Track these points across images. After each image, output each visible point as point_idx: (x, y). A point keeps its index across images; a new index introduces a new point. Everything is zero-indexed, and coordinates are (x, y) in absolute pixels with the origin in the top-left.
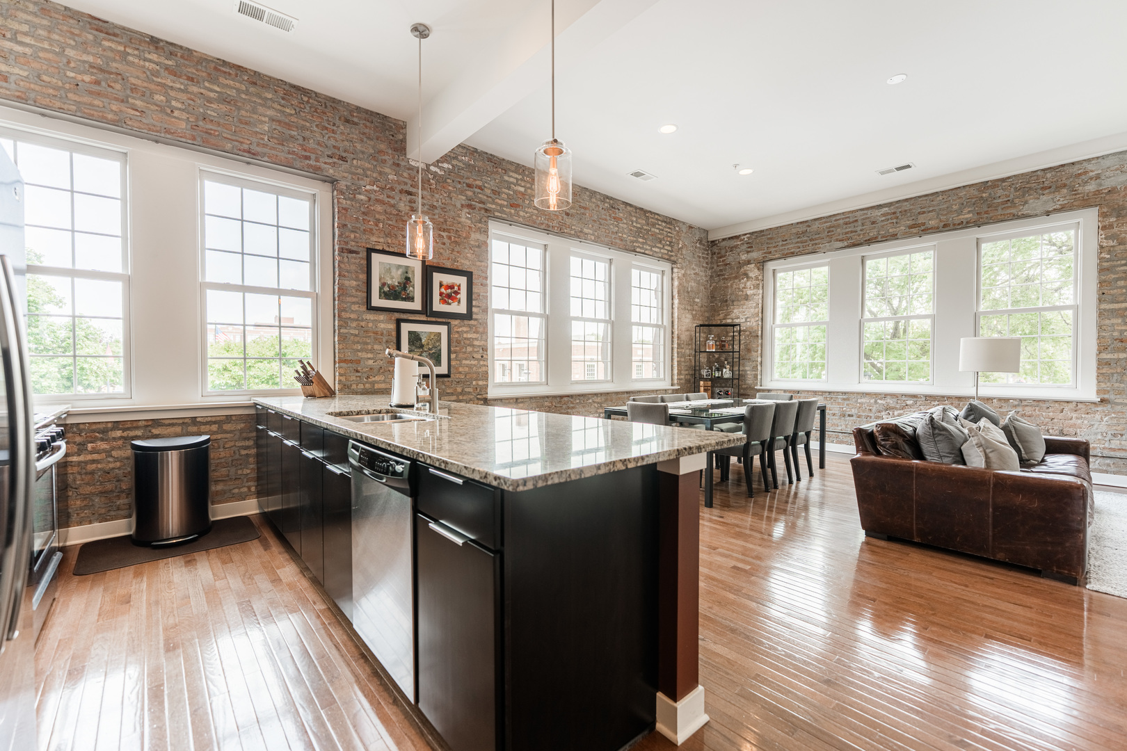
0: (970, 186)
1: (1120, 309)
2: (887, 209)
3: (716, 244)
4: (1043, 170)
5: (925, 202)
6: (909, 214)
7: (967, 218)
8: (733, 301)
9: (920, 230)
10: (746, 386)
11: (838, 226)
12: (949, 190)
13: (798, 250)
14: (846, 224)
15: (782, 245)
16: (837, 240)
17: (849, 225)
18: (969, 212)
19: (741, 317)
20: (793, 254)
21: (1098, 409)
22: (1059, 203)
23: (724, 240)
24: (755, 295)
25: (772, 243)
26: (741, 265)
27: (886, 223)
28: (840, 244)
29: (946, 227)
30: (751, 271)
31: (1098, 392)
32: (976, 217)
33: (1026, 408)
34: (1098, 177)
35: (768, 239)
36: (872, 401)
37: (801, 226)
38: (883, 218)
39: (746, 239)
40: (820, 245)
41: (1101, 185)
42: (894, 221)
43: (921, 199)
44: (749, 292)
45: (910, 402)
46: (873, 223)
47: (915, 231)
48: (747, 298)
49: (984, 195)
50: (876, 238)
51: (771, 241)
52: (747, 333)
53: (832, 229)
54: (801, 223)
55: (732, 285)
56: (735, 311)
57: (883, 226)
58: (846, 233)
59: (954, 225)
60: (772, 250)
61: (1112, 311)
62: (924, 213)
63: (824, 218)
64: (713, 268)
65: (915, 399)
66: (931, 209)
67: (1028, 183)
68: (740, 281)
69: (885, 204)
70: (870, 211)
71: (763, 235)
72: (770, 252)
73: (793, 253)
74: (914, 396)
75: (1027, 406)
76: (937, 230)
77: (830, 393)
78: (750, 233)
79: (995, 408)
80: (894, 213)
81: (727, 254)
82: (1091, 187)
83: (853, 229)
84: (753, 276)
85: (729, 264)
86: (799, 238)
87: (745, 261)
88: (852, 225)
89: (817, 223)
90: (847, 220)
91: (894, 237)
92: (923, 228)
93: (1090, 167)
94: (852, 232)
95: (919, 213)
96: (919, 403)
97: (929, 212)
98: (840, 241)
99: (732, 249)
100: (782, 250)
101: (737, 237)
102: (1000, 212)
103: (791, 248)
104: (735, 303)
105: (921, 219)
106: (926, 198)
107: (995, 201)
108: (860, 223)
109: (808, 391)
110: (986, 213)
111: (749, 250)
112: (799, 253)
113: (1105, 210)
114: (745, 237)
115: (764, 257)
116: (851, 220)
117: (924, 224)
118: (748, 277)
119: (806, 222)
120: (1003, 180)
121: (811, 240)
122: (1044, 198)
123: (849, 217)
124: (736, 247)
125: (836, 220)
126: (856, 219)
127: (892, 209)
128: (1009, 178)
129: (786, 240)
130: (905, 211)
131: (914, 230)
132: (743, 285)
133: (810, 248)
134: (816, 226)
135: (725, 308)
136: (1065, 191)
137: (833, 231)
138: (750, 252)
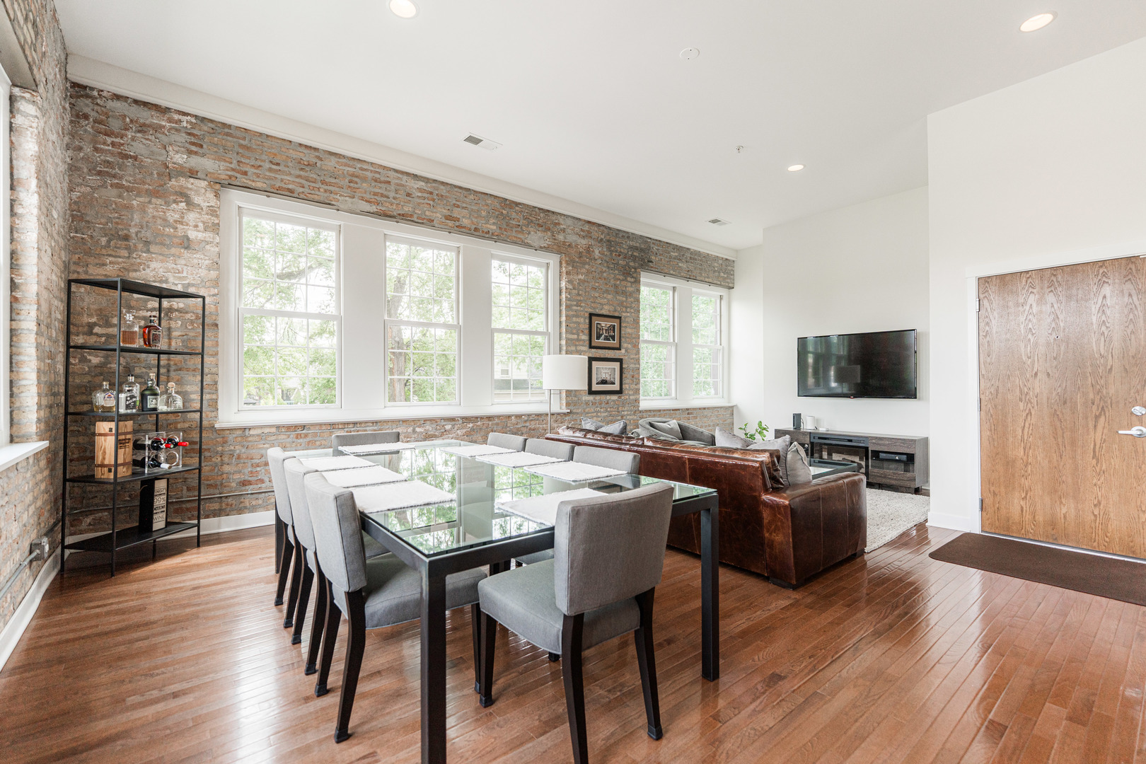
0: (496, 197)
1: (574, 339)
2: (423, 184)
3: (93, 98)
4: (539, 209)
5: (459, 194)
6: (445, 202)
7: (492, 230)
8: (147, 243)
9: (454, 226)
10: (187, 425)
11: (364, 179)
12: (480, 193)
13: (301, 190)
14: (376, 181)
15: (270, 170)
16: (362, 199)
17: (380, 185)
18: (494, 224)
19: (171, 280)
20: (290, 193)
21: (567, 418)
22: (547, 242)
23: (117, 97)
24: (208, 243)
25: (249, 158)
26: (169, 172)
27: (423, 201)
28: (367, 207)
29: (476, 232)
30: (198, 194)
31: (568, 404)
32: (498, 231)
33: (532, 423)
34: (564, 231)
35: (241, 146)
36: (410, 430)
37: (306, 151)
38: (420, 194)
39: (185, 124)
40: (338, 197)
41: (565, 238)
42: (431, 203)
43: (456, 189)
44: (192, 234)
45: (448, 427)
46: (408, 195)
47: (450, 225)
48: (186, 244)
49: (504, 212)
50: (411, 216)
51: (246, 153)
52: (188, 316)
53: (356, 179)
54: (310, 148)
55: (143, 209)
56: (153, 265)
57: (419, 204)
58: (375, 194)
59: (483, 232)
60: (251, 171)
61: (572, 340)
62: (458, 206)
63: (344, 157)
64: (80, 149)
65: (453, 423)
66: (464, 205)
67: (531, 215)
68: (167, 204)
69: (422, 177)
70: (405, 178)
71: (228, 134)
72: (245, 173)
73: (291, 191)
74: (452, 419)
75: (532, 420)
76: (469, 232)
77: (355, 424)
78: (196, 117)
79: (514, 424)
80: (431, 193)
81: (130, 134)
82: (561, 237)
83: (385, 193)
84: (204, 205)
85: (135, 158)
86: (302, 169)
87: (181, 166)
88: (382, 185)
89: (333, 158)
90: (377, 176)
91: (429, 223)
92: (457, 224)
93: (561, 221)
94: (382, 195)
95: (454, 204)
96: (456, 427)
97: (463, 208)
98: (366, 201)
99: (143, 128)
100: (270, 178)
101: (164, 111)
102: (514, 234)
103: (289, 181)
104: (153, 248)
105: (456, 213)
106: (460, 191)
107: (511, 222)
108: (393, 187)
109: (321, 425)
110: (505, 230)
111: (194, 148)
112: (302, 196)
113: (567, 259)
114: (184, 118)
115: (230, 177)
116: (382, 179)
117: (458, 220)
118: (189, 203)
119: (316, 149)
120: (517, 204)
121: (323, 182)
122: (539, 234)
123: (379, 173)
124: (157, 128)
125: (361, 169)
126: (388, 179)
127: (428, 187)
128: (520, 204)
129: (278, 164)
130: (442, 196)
131: (450, 223)
132: (177, 216)
133: (322, 195)
134: (331, 163)
135: (125, 253)
136: (549, 233)
137: (356, 183)
138: (196, 153)
